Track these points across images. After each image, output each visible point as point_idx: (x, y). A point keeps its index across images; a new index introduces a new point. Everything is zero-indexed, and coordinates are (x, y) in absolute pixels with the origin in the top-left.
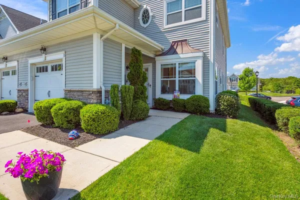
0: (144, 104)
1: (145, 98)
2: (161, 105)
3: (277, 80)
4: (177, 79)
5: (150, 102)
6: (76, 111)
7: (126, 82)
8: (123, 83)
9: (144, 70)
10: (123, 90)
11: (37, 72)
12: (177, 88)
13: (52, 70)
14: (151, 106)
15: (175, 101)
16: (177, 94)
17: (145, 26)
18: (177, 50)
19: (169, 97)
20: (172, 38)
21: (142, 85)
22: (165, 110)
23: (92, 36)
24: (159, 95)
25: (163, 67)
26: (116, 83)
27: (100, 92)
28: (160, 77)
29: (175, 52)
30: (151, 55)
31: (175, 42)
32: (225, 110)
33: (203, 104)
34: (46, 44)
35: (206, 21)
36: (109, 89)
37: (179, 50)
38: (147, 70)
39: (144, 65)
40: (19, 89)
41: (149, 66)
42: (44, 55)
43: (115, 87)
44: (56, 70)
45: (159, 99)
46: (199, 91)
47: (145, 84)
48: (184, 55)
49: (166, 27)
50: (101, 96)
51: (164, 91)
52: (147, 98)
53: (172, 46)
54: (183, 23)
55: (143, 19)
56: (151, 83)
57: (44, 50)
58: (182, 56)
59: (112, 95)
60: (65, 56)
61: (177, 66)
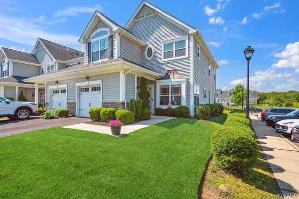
0: (148, 110)
1: (149, 107)
2: (159, 112)
3: (277, 94)
4: (170, 95)
5: (153, 111)
6: (113, 113)
7: (137, 97)
8: (136, 99)
9: (148, 90)
10: (137, 102)
11: (81, 91)
12: (170, 101)
13: (92, 90)
14: (153, 113)
15: (169, 109)
16: (170, 105)
17: (149, 59)
18: (170, 76)
19: (165, 107)
20: (167, 68)
21: (147, 99)
22: (162, 115)
23: (119, 72)
24: (158, 106)
25: (161, 87)
26: (132, 98)
27: (124, 103)
28: (159, 94)
29: (169, 78)
30: (154, 80)
31: (169, 71)
32: (199, 115)
33: (184, 111)
34: (89, 75)
35: (189, 58)
36: (129, 101)
37: (171, 76)
38: (150, 89)
39: (148, 85)
40: (68, 102)
41: (152, 86)
42: (88, 81)
43: (132, 101)
44: (95, 90)
45: (158, 108)
46: (184, 103)
47: (149, 99)
48: (175, 79)
49: (163, 61)
50: (124, 105)
51: (162, 103)
52: (150, 107)
53: (167, 74)
54: (174, 58)
55: (148, 54)
56: (153, 98)
57: (88, 78)
58: (173, 80)
59: (131, 105)
60: (102, 82)
61: (170, 87)
